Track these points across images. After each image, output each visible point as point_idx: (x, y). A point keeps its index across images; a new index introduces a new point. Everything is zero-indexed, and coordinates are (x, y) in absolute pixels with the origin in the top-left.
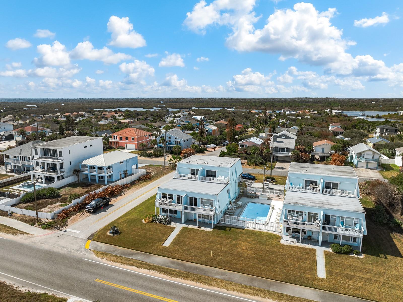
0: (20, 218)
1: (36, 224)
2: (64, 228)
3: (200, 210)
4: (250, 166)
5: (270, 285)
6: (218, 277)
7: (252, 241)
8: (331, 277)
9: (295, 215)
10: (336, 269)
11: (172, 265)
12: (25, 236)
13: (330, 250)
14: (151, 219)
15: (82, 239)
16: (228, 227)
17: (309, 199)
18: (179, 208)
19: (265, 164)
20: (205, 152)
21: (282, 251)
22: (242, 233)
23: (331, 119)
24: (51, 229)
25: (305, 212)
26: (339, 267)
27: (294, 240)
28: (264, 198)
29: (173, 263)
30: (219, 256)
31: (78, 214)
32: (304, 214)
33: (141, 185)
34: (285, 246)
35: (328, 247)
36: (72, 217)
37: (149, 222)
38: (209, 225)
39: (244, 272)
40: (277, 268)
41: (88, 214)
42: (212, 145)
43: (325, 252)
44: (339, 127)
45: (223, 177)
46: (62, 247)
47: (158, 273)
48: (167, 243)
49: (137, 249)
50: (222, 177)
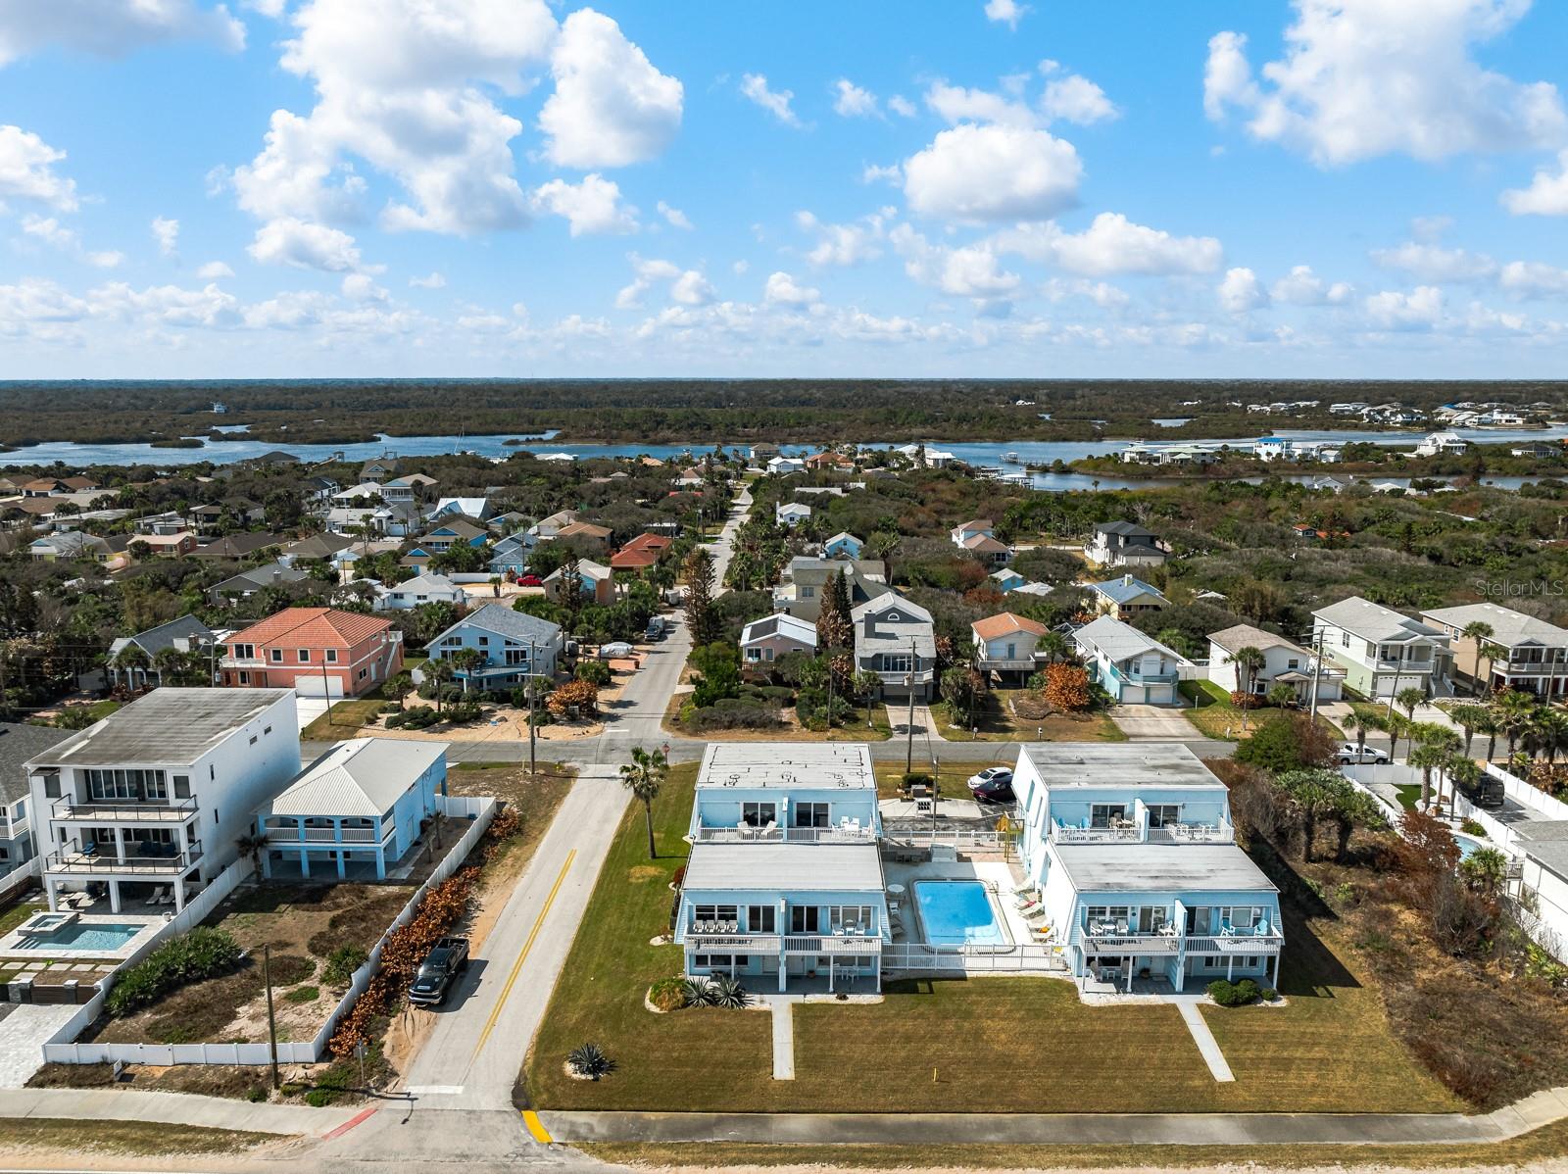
0: (179, 1081)
1: (275, 1094)
2: (390, 1086)
3: (832, 944)
4: (814, 730)
5: (1127, 1129)
6: (992, 1137)
7: (1010, 1011)
8: (1245, 1073)
9: (1108, 917)
10: (1247, 1050)
11: (850, 1135)
12: (274, 1146)
13: (1207, 999)
14: (680, 996)
15: (499, 1112)
16: (922, 980)
17: (1128, 865)
18: (768, 945)
19: (856, 720)
20: (614, 679)
21: (1102, 1028)
22: (968, 992)
23: (933, 490)
24: (352, 1101)
25: (1133, 908)
26: (1248, 1042)
27: (1111, 987)
28: (948, 860)
29: (843, 1126)
30: (956, 1077)
31: (393, 1021)
32: (1129, 912)
33: (509, 861)
34: (1100, 1009)
35: (1200, 991)
36: (388, 1039)
37: (675, 1008)
38: (864, 984)
39: (1046, 1109)
40: (1116, 1077)
41: (426, 1014)
42: (620, 647)
43: (1200, 1006)
44: (990, 534)
45: (856, 820)
46: (457, 1156)
47: (833, 1167)
48: (784, 1067)
49: (709, 1107)
50: (850, 820)
